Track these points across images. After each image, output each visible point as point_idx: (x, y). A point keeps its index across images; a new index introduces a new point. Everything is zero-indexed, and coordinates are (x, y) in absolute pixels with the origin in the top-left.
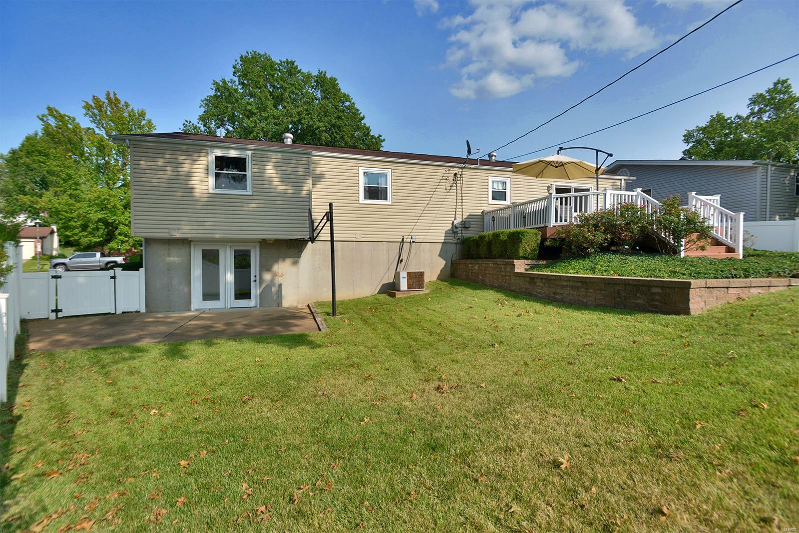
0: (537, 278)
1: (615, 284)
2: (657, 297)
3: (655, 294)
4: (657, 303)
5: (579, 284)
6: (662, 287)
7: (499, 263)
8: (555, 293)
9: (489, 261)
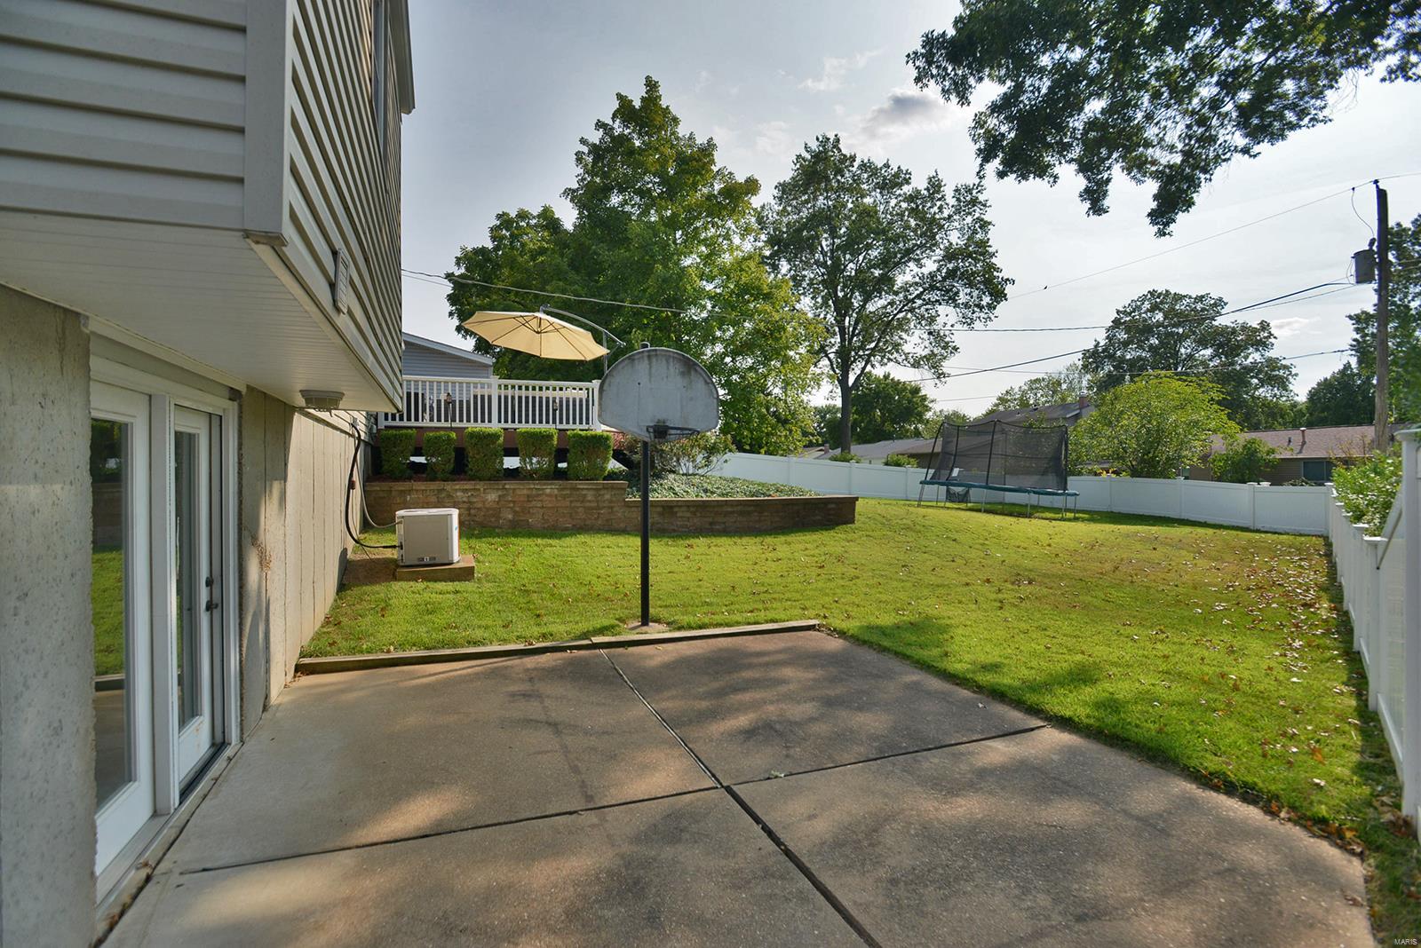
0: (680, 506)
1: (793, 504)
2: (832, 512)
3: (830, 509)
4: (832, 517)
5: (752, 508)
6: (835, 503)
7: (579, 487)
8: (711, 524)
9: (545, 484)
